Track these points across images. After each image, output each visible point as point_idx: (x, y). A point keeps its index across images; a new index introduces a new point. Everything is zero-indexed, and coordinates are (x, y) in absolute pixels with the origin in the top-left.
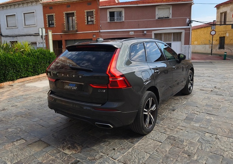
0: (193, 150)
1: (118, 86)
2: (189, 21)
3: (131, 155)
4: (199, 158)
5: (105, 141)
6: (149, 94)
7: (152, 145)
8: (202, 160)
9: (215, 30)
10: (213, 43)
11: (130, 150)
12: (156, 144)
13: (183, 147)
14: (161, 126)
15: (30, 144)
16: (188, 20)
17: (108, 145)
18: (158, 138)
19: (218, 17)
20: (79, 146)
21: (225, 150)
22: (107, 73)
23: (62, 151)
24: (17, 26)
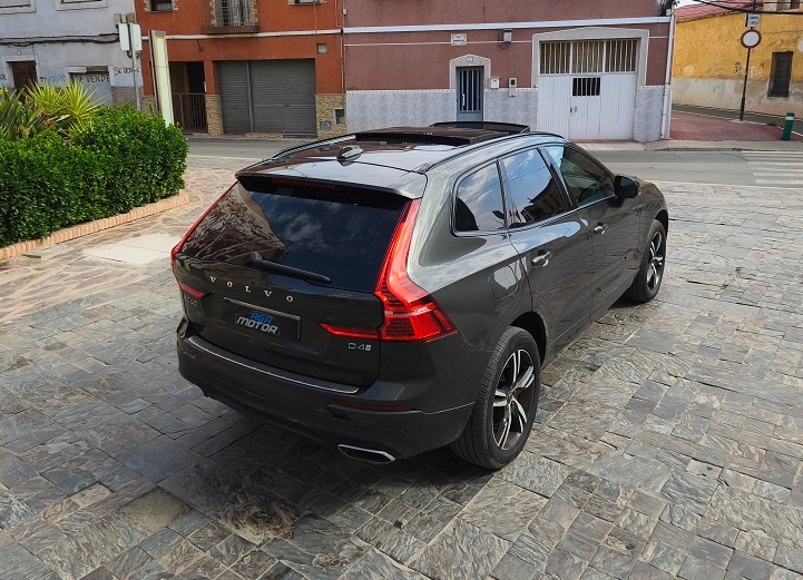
1: (413, 335)
3: (451, 546)
4: (659, 555)
5: (368, 494)
7: (518, 509)
10: (751, 74)
11: (449, 527)
12: (532, 505)
13: (614, 517)
17: (378, 510)
18: (537, 481)
20: (286, 511)
21: (744, 525)
22: (379, 293)
23: (233, 529)
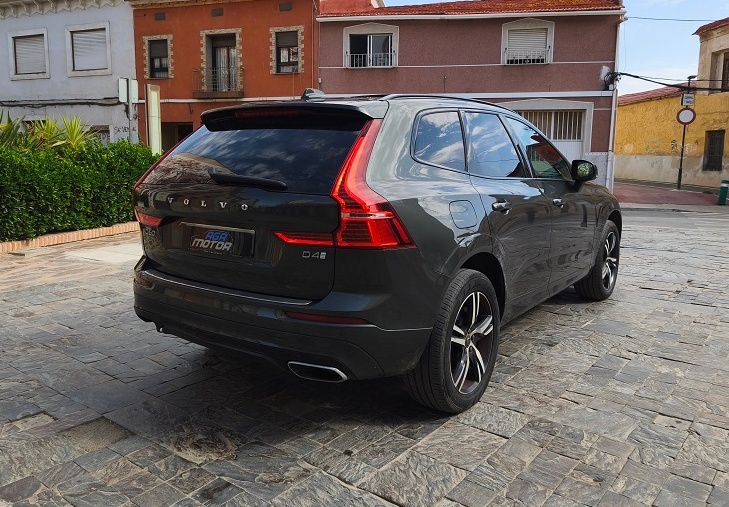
0: (612, 463)
1: (370, 241)
2: (608, 74)
3: (404, 472)
4: (630, 488)
5: (319, 429)
6: (472, 277)
7: (476, 445)
8: (643, 495)
9: (692, 107)
10: (686, 150)
11: (402, 457)
12: (490, 443)
13: (579, 455)
14: (507, 388)
15: (68, 429)
16: (605, 70)
17: (328, 441)
18: (495, 425)
19: (705, 66)
20: (231, 438)
21: (721, 466)
22: (335, 194)
23: (175, 451)
24: (47, 71)
